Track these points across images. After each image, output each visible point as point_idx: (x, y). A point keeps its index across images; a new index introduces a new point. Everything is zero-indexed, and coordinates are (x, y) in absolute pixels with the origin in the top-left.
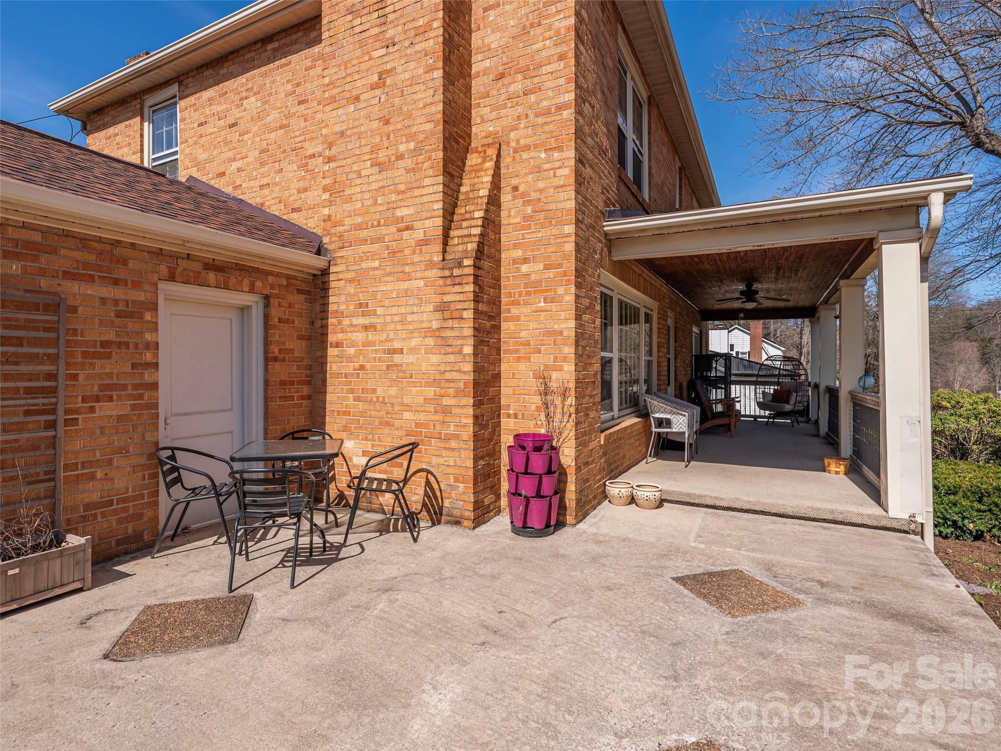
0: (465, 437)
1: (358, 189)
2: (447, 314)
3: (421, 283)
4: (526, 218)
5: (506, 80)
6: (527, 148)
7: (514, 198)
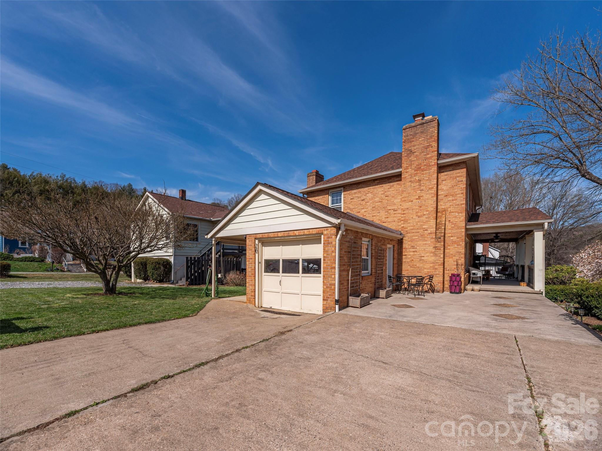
0: (441, 274)
1: (412, 221)
2: (436, 249)
3: (430, 242)
4: (452, 227)
5: (448, 197)
6: (453, 212)
7: (449, 223)
